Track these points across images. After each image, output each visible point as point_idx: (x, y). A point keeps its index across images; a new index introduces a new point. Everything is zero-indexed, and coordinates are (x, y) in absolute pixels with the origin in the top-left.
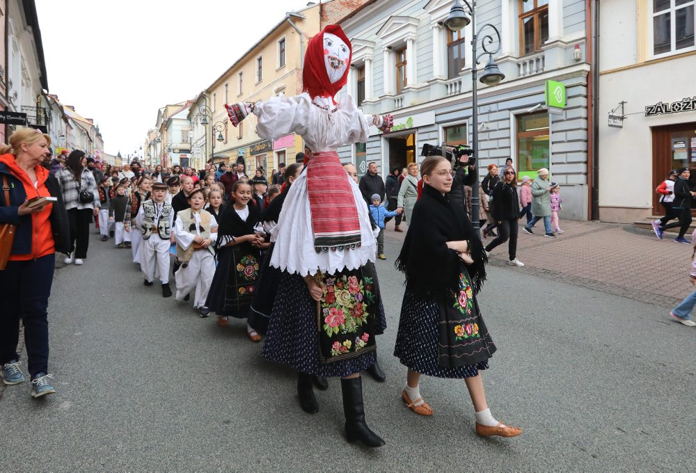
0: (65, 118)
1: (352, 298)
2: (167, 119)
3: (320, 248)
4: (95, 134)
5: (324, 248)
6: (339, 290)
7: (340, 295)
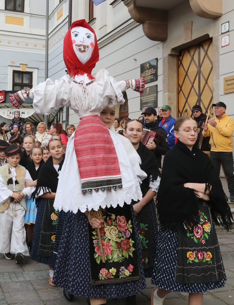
1: (120, 234)
3: (86, 191)
5: (88, 190)
6: (109, 226)
7: (109, 230)
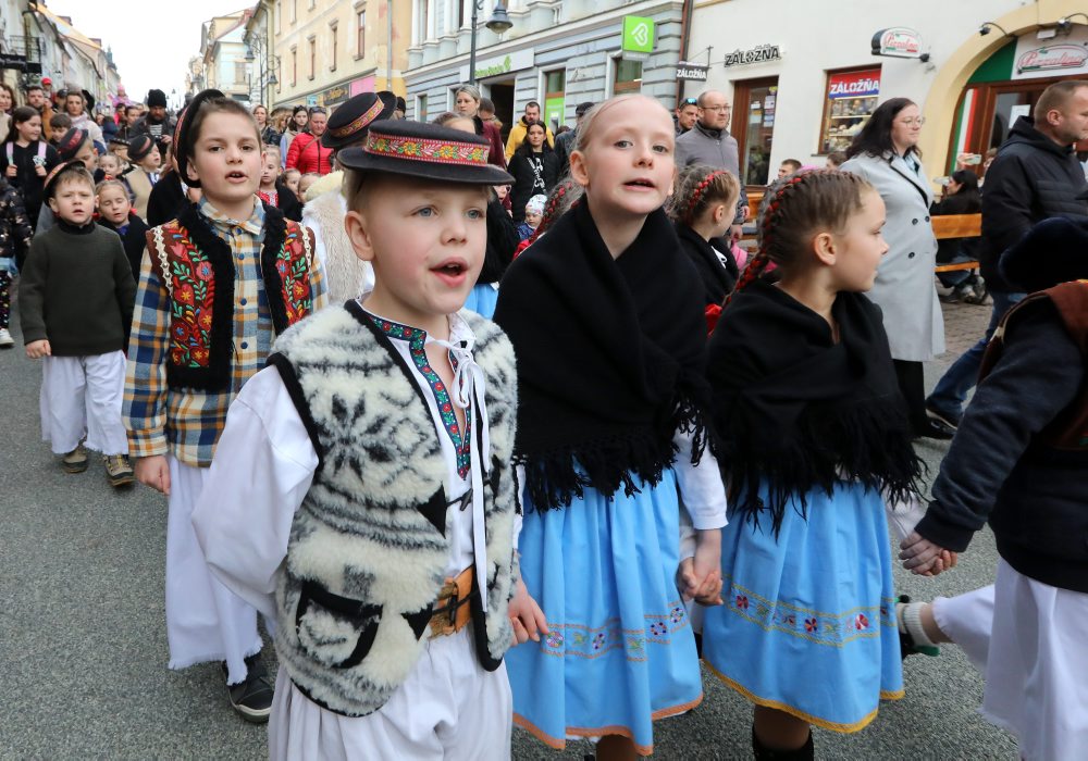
0: (60, 42)
2: (212, 43)
4: (106, 64)
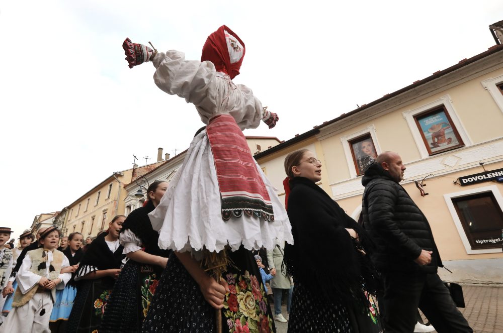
1: (258, 306)
2: (38, 224)
3: (230, 212)
6: (242, 293)
7: (244, 299)
